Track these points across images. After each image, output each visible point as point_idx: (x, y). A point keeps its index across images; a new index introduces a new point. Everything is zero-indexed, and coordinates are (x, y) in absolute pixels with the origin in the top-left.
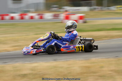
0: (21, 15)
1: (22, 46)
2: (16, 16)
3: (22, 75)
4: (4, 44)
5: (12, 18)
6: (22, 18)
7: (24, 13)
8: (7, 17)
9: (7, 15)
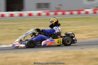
0: (94, 10)
1: (96, 35)
2: (90, 11)
3: (96, 58)
4: (81, 33)
5: (87, 13)
6: (95, 13)
7: (96, 8)
8: (83, 12)
9: (83, 10)
